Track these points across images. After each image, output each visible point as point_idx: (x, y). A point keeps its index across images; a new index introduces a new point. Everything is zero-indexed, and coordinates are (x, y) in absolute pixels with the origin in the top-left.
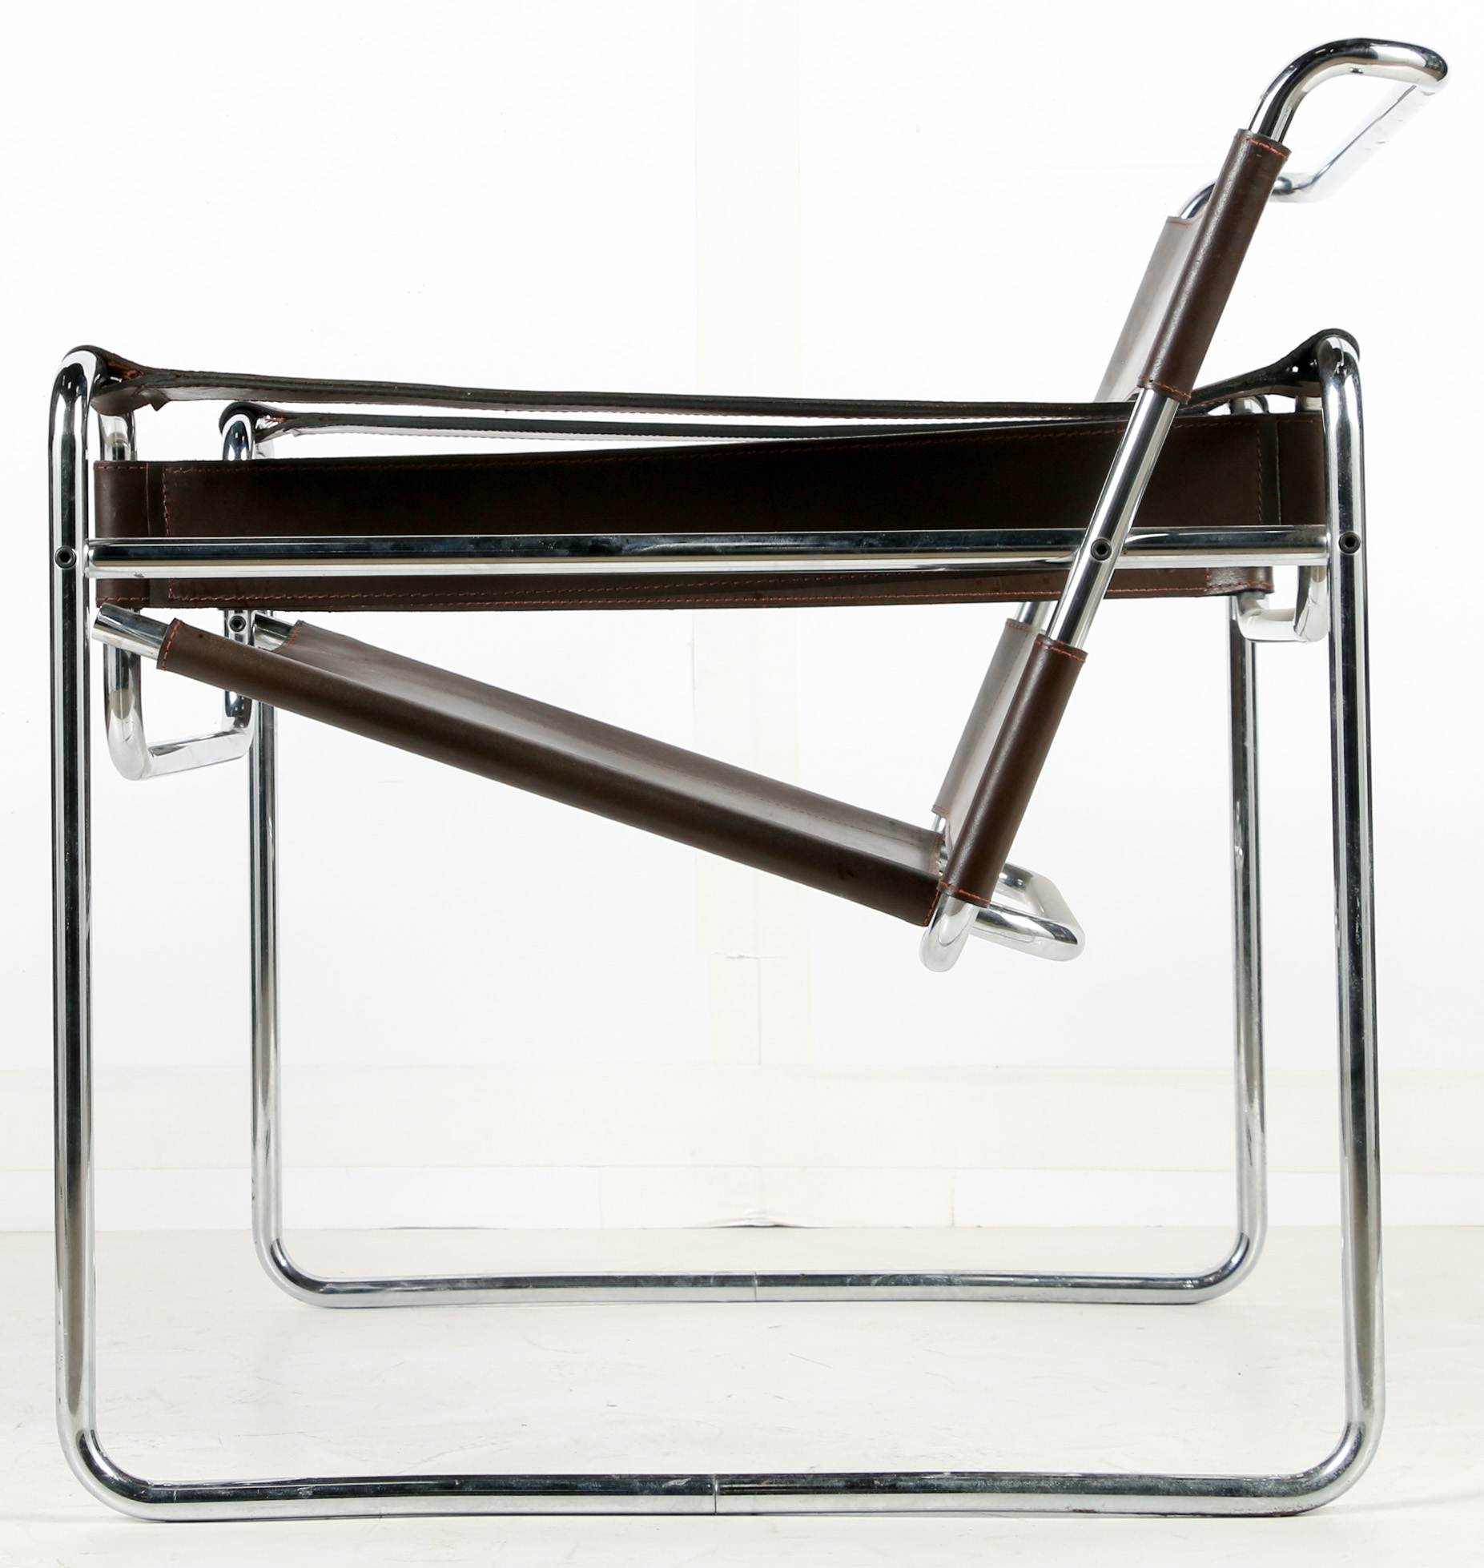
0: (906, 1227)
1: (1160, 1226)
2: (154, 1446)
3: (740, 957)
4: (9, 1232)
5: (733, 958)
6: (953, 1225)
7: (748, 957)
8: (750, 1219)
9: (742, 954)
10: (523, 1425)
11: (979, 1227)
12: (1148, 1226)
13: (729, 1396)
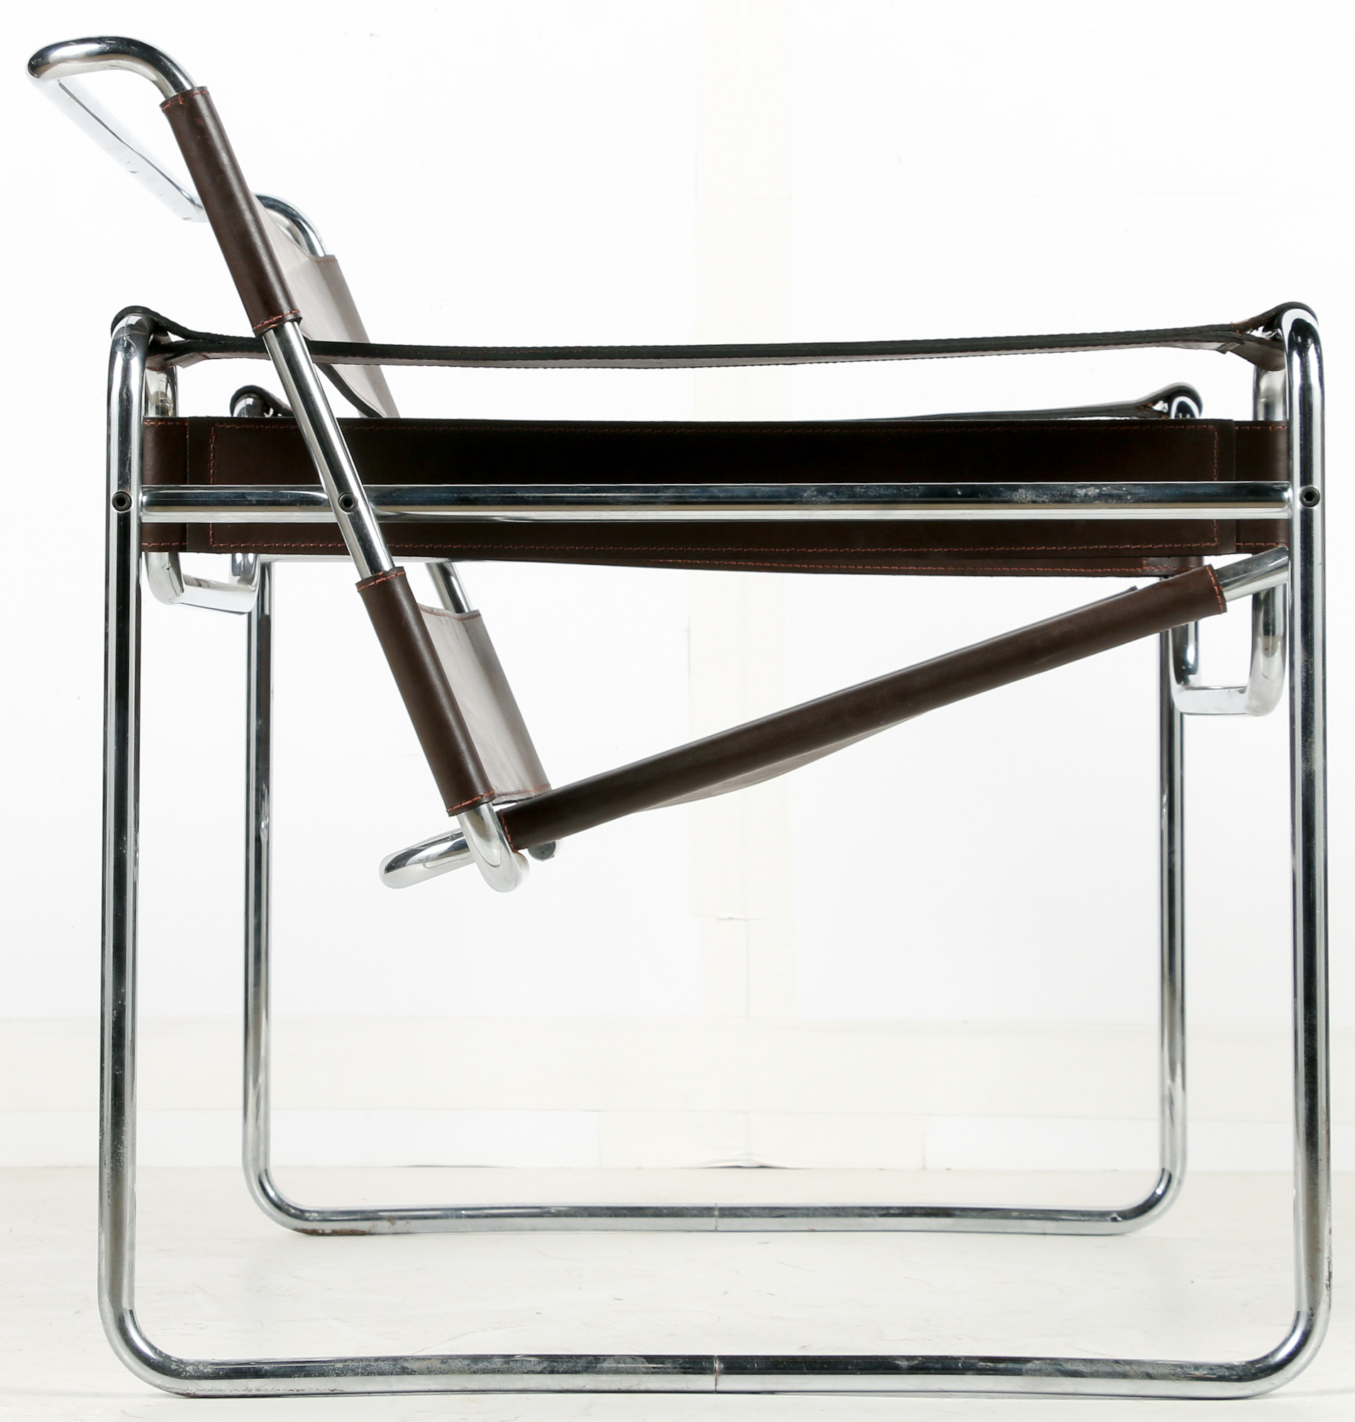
0: (881, 1169)
2: (202, 1328)
3: (731, 919)
5: (723, 919)
6: (924, 1167)
7: (737, 919)
8: (737, 1160)
9: (732, 916)
10: (538, 1313)
11: (948, 1169)
13: (725, 1293)
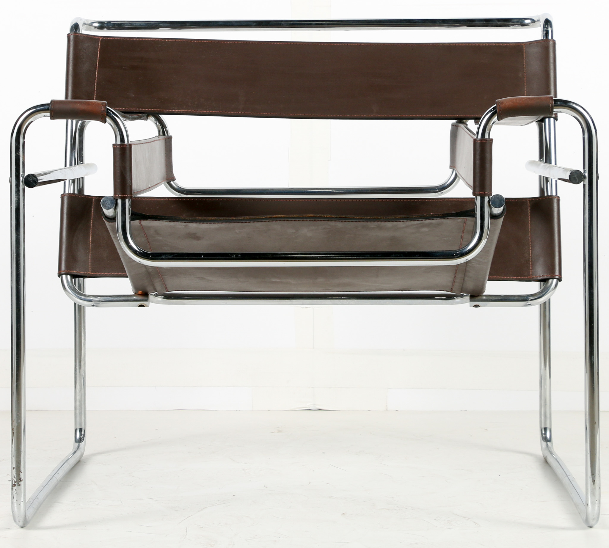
0: (369, 411)
1: (466, 411)
5: (304, 308)
6: (387, 410)
7: (309, 308)
8: (309, 407)
11: (397, 410)
12: (461, 411)
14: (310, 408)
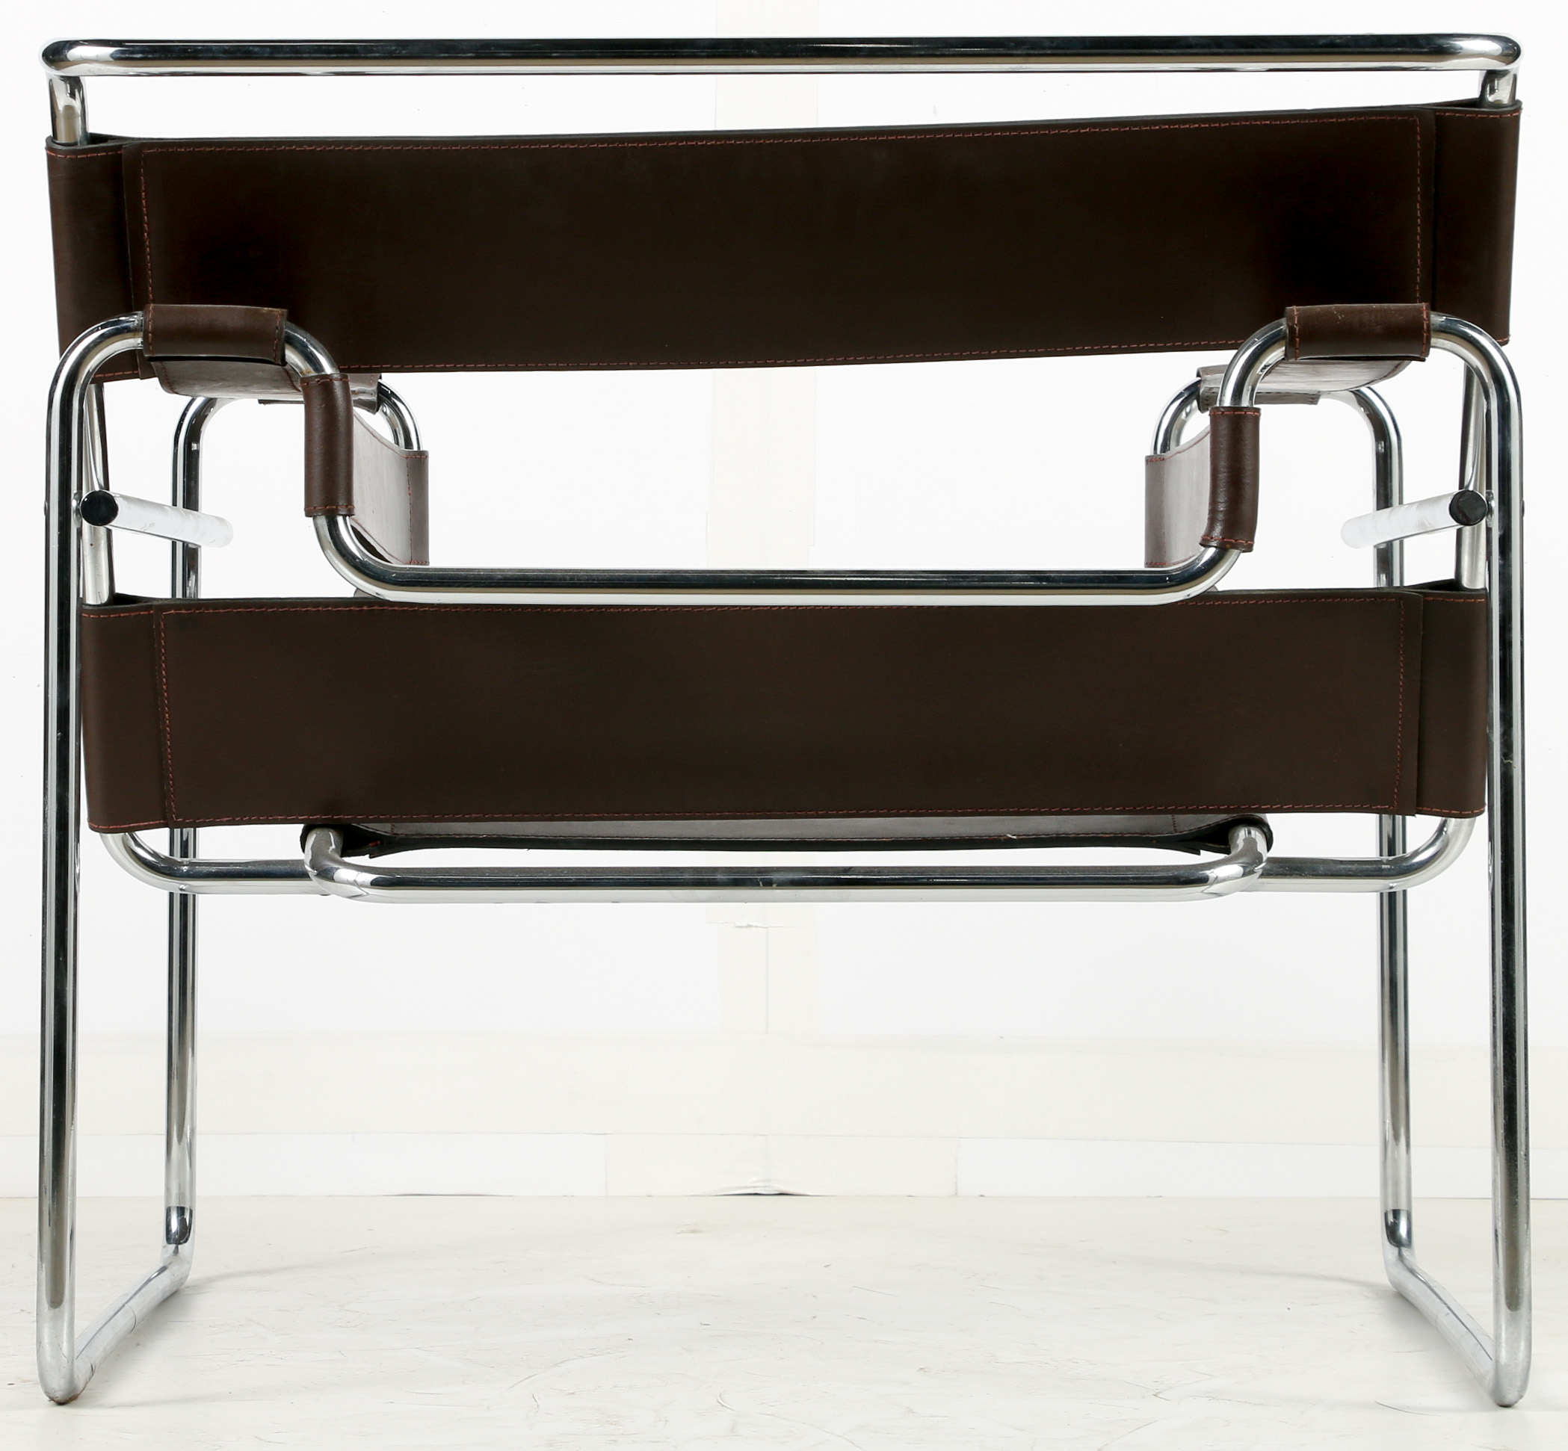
0: (910, 1196)
3: (749, 926)
4: (10, 1198)
5: (742, 927)
6: (956, 1194)
7: (756, 927)
8: (755, 1187)
9: (751, 924)
11: (982, 1196)
14: (757, 1189)
